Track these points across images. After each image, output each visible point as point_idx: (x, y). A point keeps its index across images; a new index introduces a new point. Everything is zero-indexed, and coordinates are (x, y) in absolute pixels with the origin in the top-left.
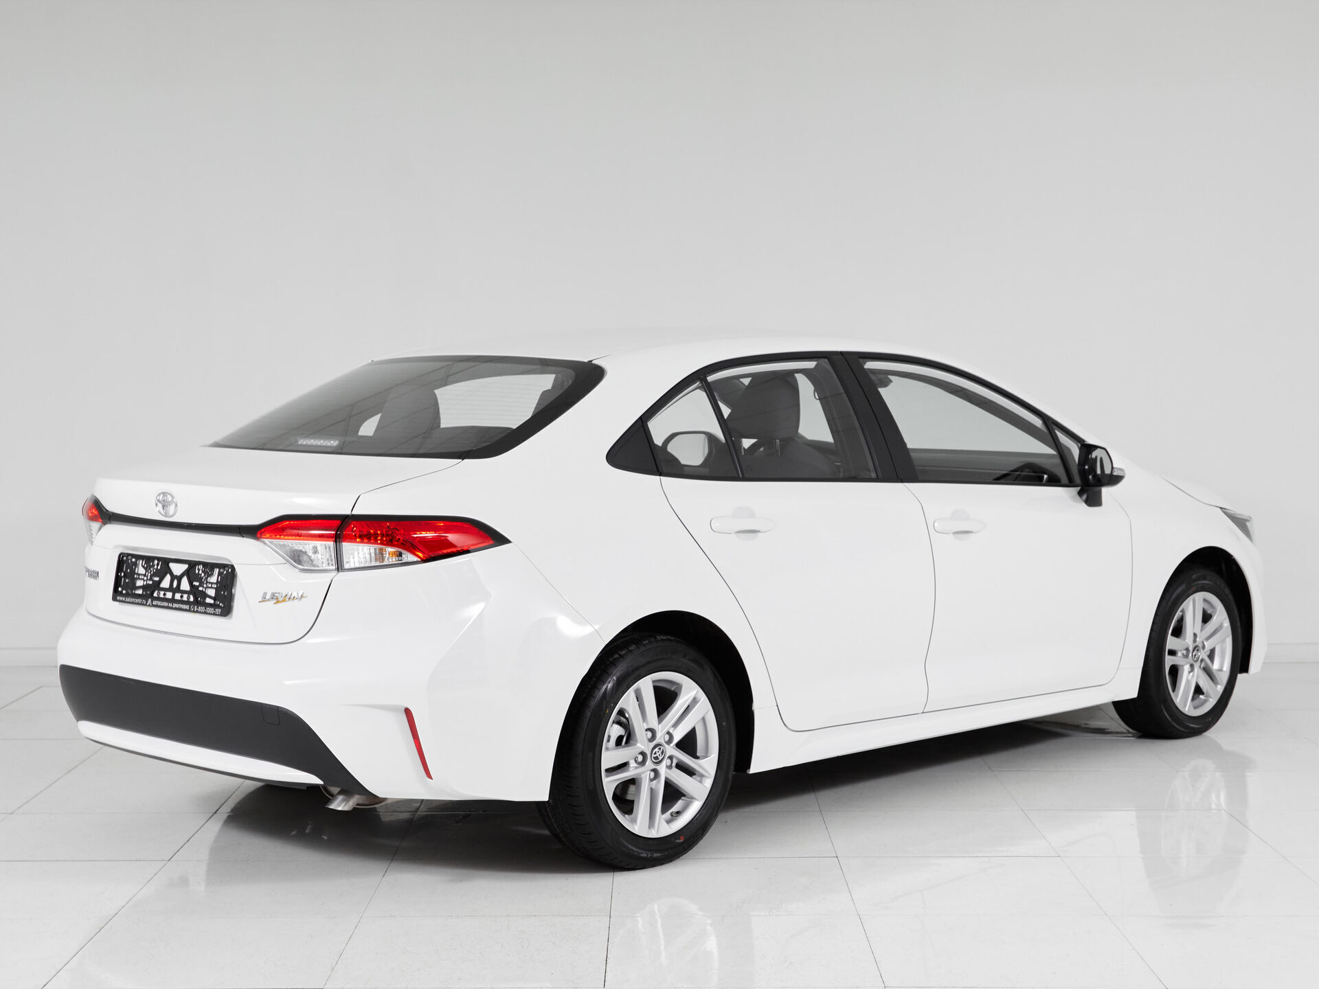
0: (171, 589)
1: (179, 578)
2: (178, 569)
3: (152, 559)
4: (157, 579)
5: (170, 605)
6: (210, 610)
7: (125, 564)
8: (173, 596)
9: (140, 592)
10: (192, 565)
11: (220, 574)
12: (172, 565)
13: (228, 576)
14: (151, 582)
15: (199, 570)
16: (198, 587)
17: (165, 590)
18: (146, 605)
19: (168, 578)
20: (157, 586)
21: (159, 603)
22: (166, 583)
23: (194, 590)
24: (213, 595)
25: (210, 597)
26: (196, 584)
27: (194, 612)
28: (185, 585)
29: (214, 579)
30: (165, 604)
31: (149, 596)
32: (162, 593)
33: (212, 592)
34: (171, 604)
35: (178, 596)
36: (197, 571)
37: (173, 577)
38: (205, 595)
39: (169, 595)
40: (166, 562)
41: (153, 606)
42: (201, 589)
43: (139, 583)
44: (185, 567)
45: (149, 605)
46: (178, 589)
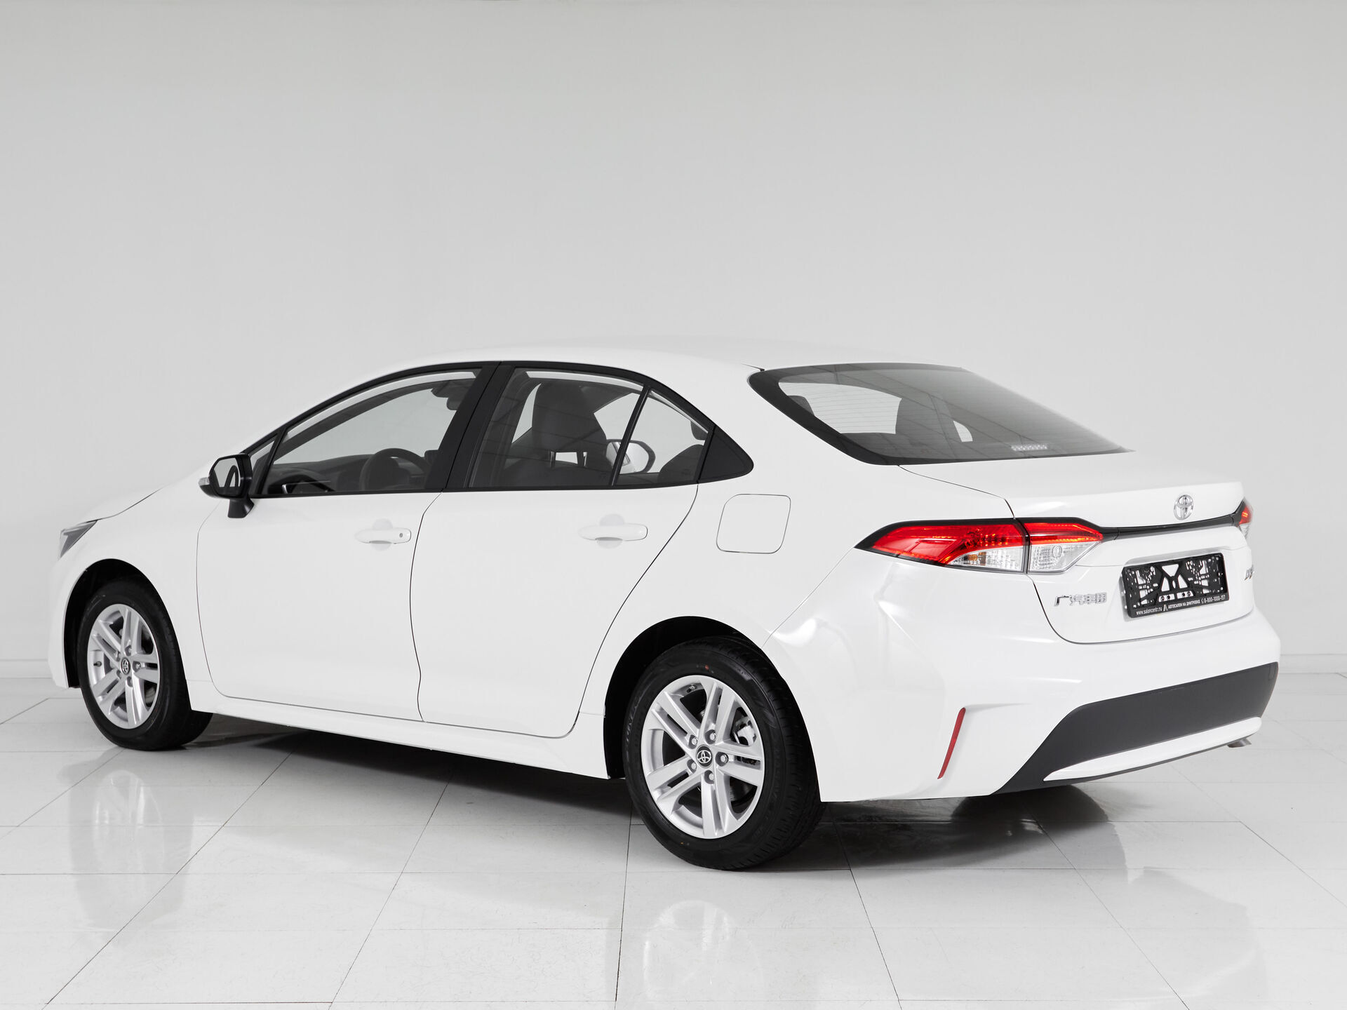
0: (1172, 590)
1: (1176, 578)
2: (1171, 570)
3: (1148, 566)
4: (1156, 585)
5: (1184, 604)
6: (1209, 599)
7: (1127, 578)
8: (1176, 596)
9: (1145, 602)
10: (1181, 563)
11: (1208, 565)
12: (1165, 568)
13: (1217, 563)
14: (1152, 590)
15: (1189, 566)
16: (1192, 582)
17: (1166, 593)
18: (1162, 612)
19: (1166, 581)
20: (1158, 592)
21: (1174, 606)
22: (1165, 586)
23: (1190, 586)
24: (1207, 585)
25: (1205, 587)
26: (1190, 579)
27: (1204, 604)
28: (1183, 584)
29: (1203, 571)
30: (1180, 605)
31: (1156, 604)
32: (1165, 597)
33: (1205, 583)
34: (1181, 604)
35: (1180, 596)
36: (1188, 568)
37: (1170, 579)
38: (1202, 587)
39: (1172, 597)
40: (1158, 566)
41: (1170, 610)
42: (1195, 583)
43: (1143, 594)
44: (1176, 566)
45: (1166, 611)
46: (1178, 590)
